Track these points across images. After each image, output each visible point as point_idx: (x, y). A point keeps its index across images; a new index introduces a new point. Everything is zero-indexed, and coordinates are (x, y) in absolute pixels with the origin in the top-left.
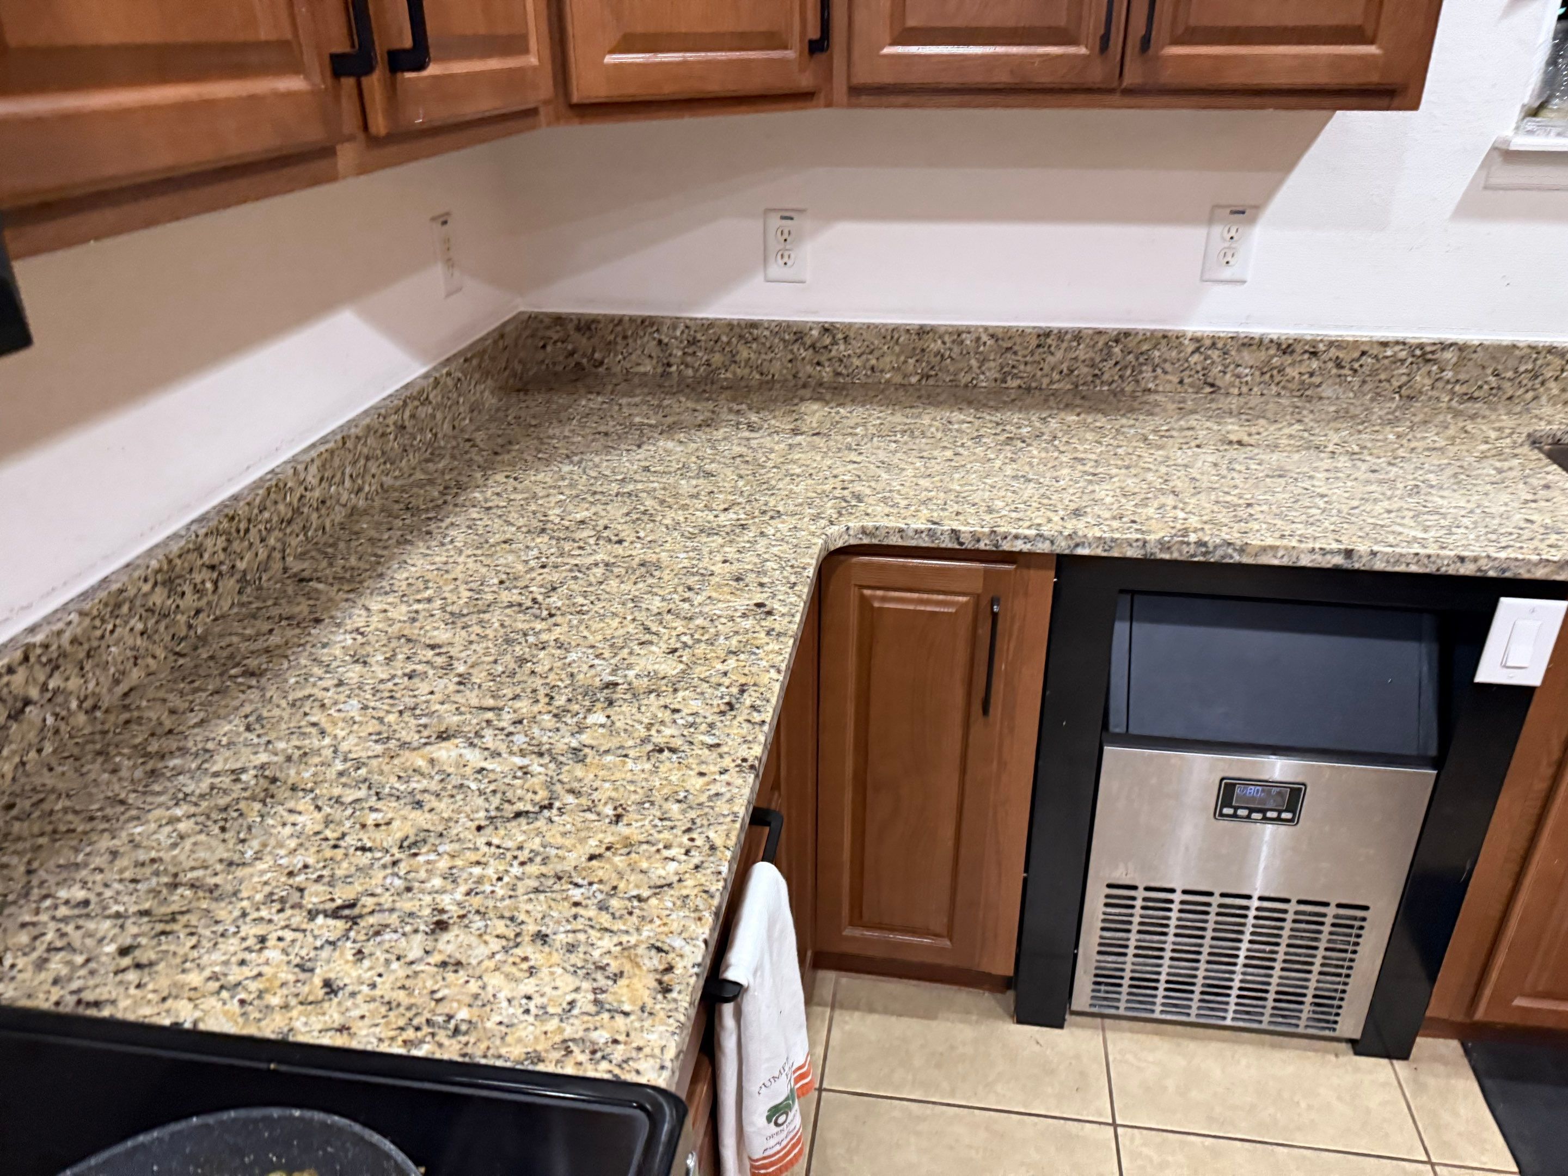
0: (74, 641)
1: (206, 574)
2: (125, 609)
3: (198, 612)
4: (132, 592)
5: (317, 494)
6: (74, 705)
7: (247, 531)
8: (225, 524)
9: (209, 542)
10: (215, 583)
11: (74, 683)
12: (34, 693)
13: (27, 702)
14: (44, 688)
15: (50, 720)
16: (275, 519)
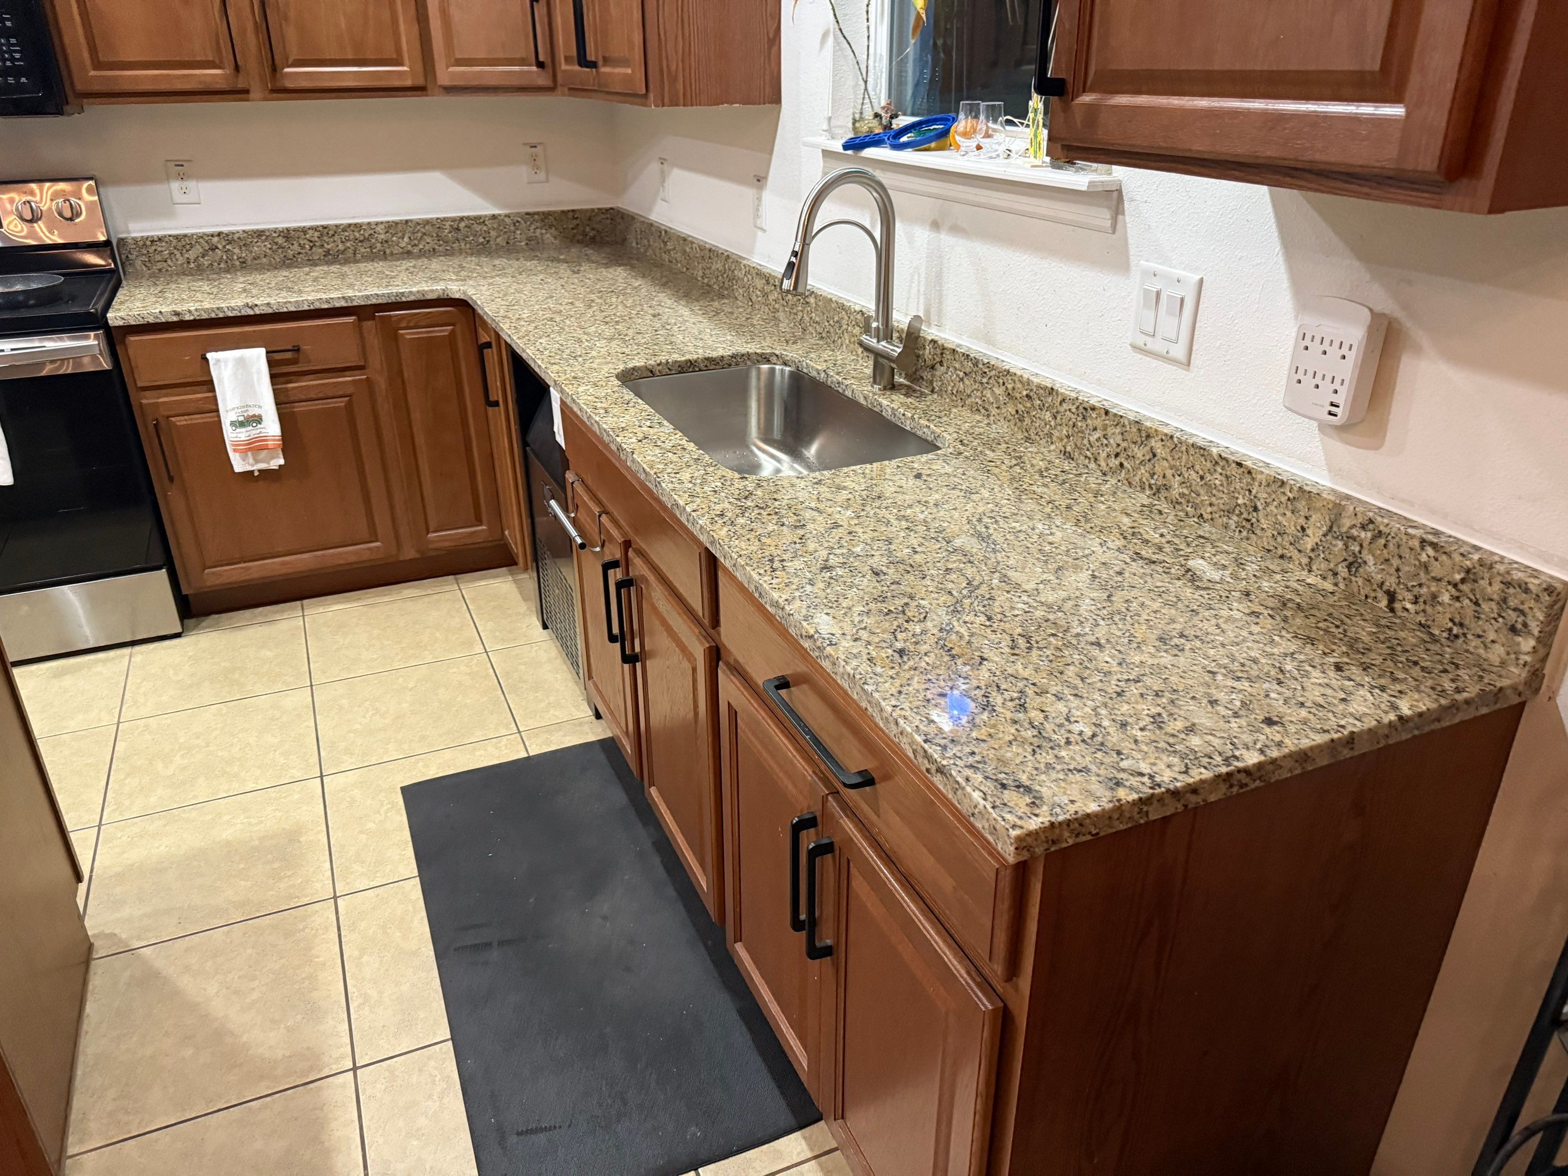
0: (239, 238)
1: (305, 241)
2: (264, 238)
3: (299, 253)
4: (267, 234)
5: (383, 236)
6: (235, 257)
7: (333, 235)
8: (321, 229)
9: (310, 232)
10: (311, 248)
11: (237, 251)
12: (220, 247)
13: (217, 248)
14: (224, 247)
15: (225, 257)
16: (352, 237)
